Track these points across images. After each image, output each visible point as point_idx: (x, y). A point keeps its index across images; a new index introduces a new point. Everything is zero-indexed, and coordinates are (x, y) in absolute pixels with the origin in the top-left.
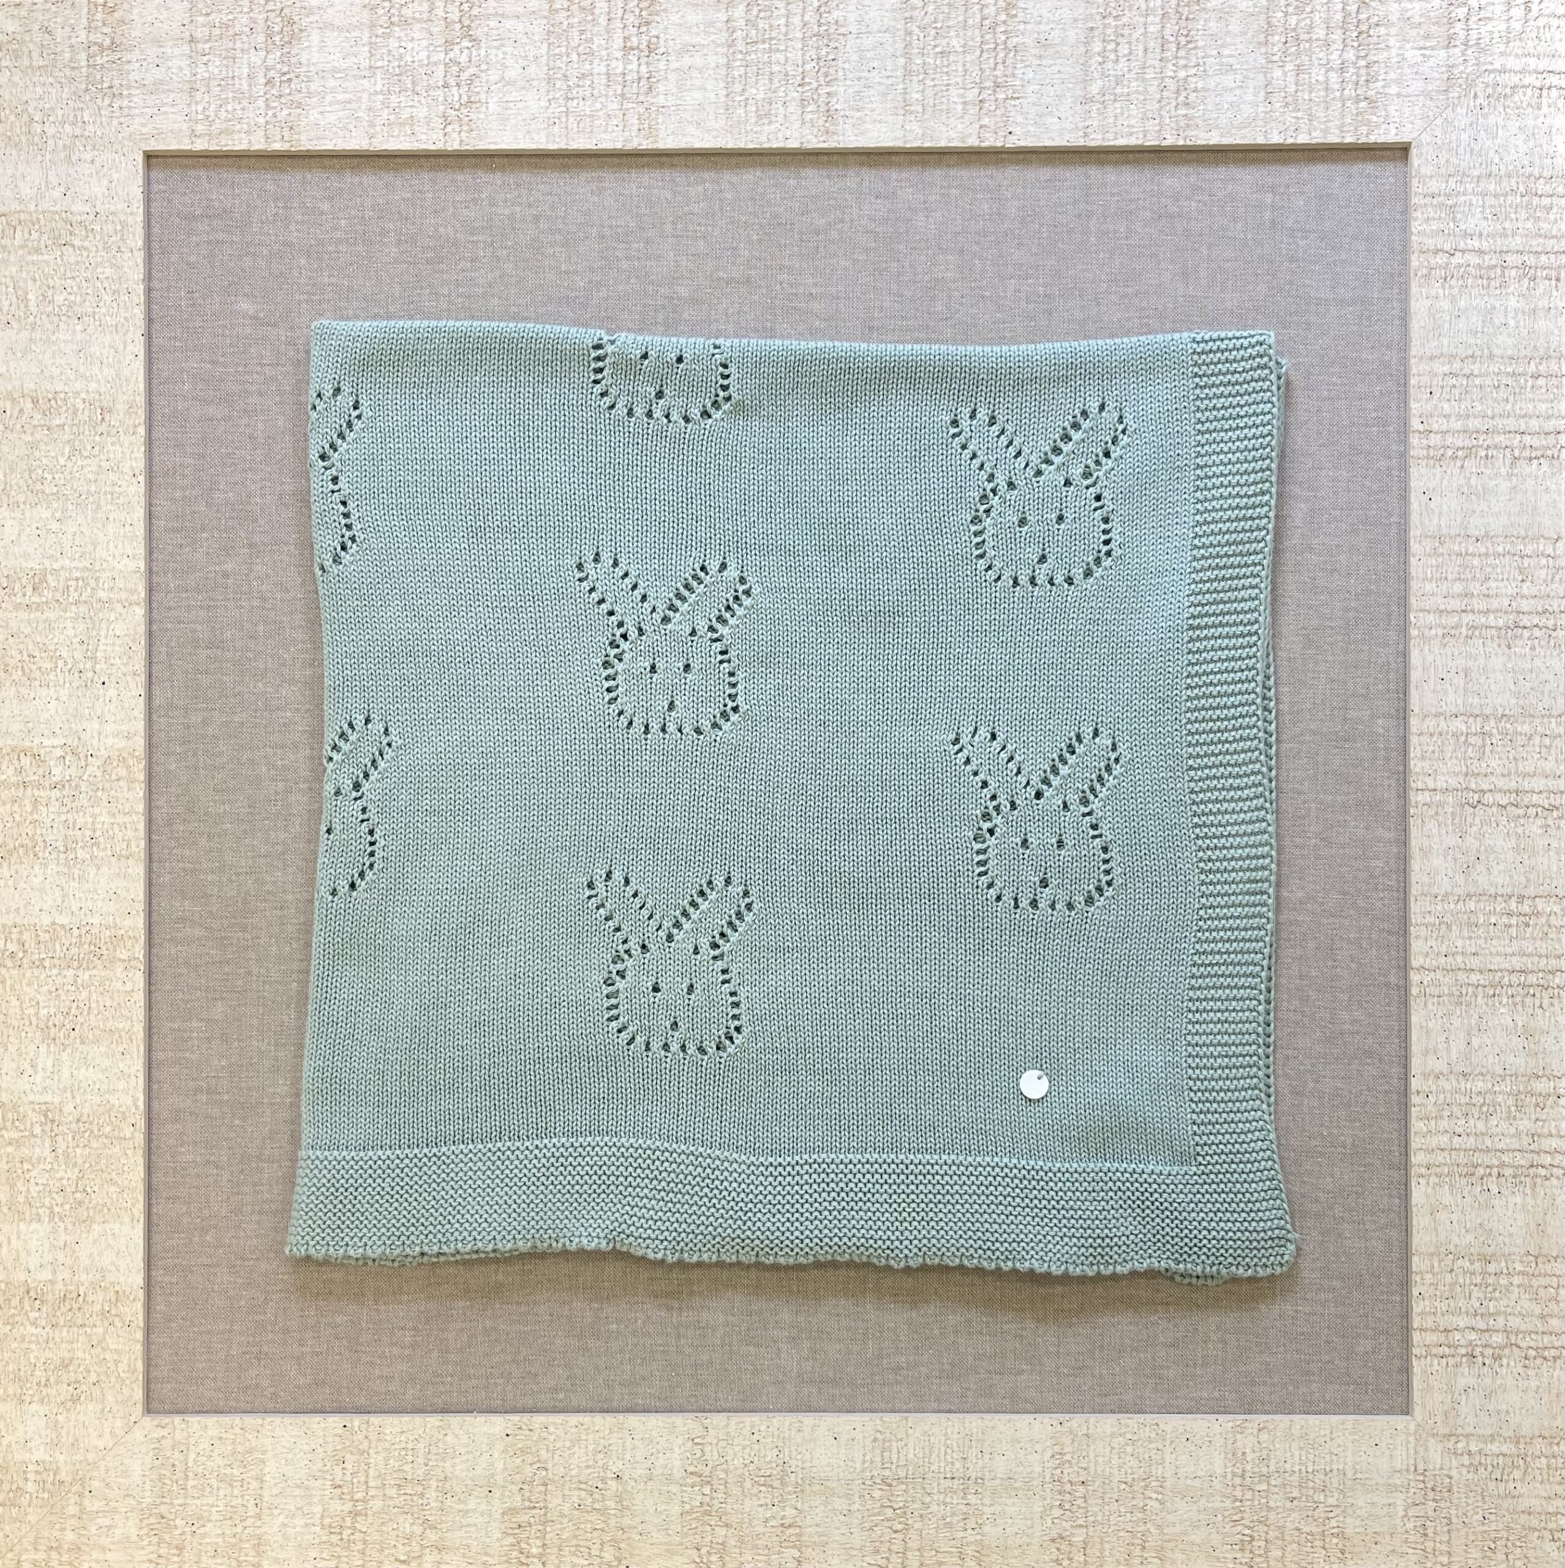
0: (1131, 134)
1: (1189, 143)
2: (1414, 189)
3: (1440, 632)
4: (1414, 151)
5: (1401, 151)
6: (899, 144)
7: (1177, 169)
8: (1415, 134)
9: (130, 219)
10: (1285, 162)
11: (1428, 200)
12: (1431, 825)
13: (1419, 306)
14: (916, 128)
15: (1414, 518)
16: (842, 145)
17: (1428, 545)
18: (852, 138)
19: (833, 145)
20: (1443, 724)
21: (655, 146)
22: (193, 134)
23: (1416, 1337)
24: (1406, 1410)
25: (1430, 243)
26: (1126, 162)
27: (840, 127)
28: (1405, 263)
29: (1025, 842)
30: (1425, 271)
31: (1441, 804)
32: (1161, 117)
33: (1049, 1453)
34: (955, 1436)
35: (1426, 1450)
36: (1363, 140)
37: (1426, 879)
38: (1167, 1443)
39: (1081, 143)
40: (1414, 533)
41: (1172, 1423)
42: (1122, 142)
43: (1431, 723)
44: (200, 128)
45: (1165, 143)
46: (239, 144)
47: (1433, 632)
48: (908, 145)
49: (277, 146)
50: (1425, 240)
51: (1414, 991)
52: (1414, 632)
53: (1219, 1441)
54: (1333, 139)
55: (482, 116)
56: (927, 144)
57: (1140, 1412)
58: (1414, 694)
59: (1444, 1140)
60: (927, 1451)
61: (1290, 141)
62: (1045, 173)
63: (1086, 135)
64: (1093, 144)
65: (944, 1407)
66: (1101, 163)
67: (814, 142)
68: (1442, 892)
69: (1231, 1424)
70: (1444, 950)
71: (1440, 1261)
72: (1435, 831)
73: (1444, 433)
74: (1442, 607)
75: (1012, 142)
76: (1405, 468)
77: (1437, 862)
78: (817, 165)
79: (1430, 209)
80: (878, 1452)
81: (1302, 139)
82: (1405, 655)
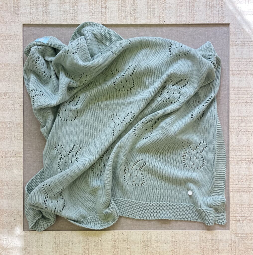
0: (184, 22)
1: (194, 23)
2: (230, 31)
3: (234, 103)
4: (230, 25)
5: (228, 25)
6: (146, 23)
7: (192, 27)
8: (230, 22)
9: (20, 35)
10: (209, 26)
11: (233, 33)
12: (233, 134)
13: (231, 50)
14: (149, 20)
15: (230, 85)
16: (137, 23)
17: (233, 89)
18: (139, 22)
19: (136, 23)
20: (235, 118)
21: (107, 23)
22: (31, 21)
23: (230, 218)
24: (229, 229)
25: (233, 40)
26: (184, 26)
27: (137, 20)
28: (229, 43)
29: (191, 158)
30: (232, 44)
31: (234, 131)
32: (189, 19)
33: (171, 236)
34: (156, 234)
35: (232, 236)
36: (222, 23)
37: (232, 143)
38: (190, 235)
39: (176, 23)
40: (230, 87)
41: (191, 232)
42: (183, 23)
43: (233, 118)
44: (32, 20)
45: (190, 23)
46: (38, 23)
47: (233, 103)
48: (148, 23)
49: (45, 23)
50: (232, 39)
51: (230, 161)
52: (230, 103)
53: (198, 235)
54: (217, 23)
55: (78, 18)
56: (151, 23)
57: (186, 230)
58: (230, 113)
59: (235, 186)
60: (151, 236)
61: (210, 23)
62: (170, 28)
63: (177, 22)
64: (178, 23)
65: (154, 229)
66: (180, 27)
67: (133, 23)
68: (235, 145)
69: (200, 232)
70: (235, 155)
71: (234, 205)
72: (233, 135)
73: (235, 71)
74: (235, 99)
75: (165, 23)
76: (229, 76)
77: (234, 140)
78: (133, 27)
79: (233, 34)
80: (143, 236)
81: (212, 23)
82: (229, 107)
